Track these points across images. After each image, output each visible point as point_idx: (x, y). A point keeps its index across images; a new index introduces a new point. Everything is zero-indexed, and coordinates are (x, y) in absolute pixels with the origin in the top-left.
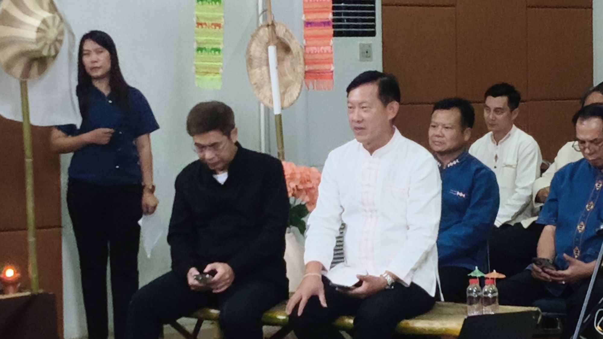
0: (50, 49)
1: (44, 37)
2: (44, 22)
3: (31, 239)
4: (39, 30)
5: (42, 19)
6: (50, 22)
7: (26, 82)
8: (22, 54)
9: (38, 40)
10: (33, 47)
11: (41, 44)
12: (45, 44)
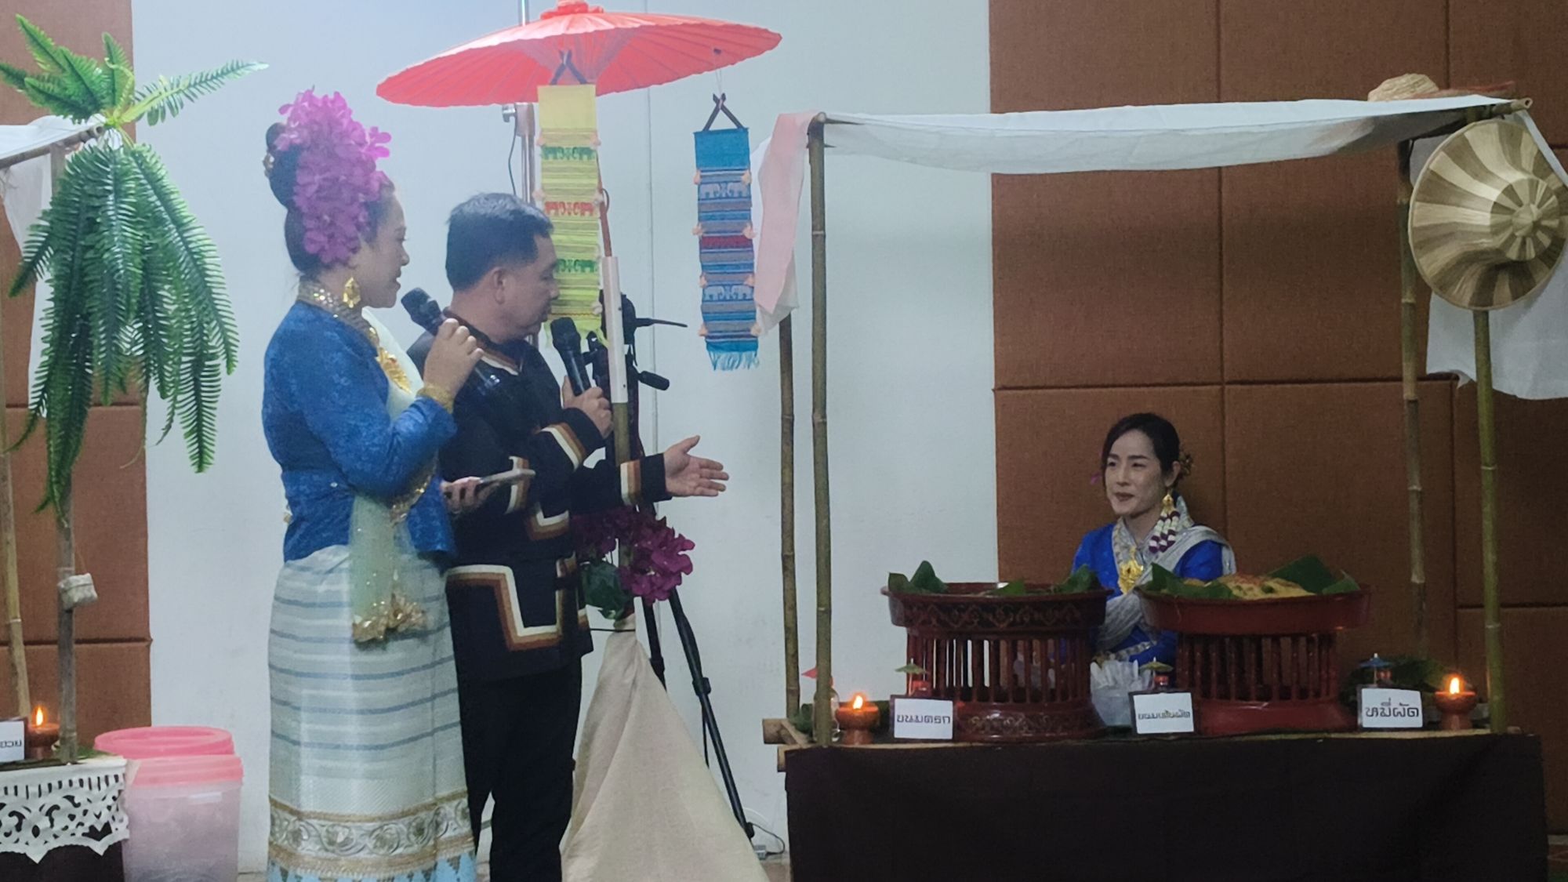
0: (1524, 243)
1: (1510, 224)
2: (1510, 191)
3: (1491, 626)
4: (1497, 207)
5: (1505, 186)
6: (1523, 193)
7: (1486, 313)
8: (1469, 259)
9: (1496, 230)
10: (1487, 243)
11: (1504, 236)
12: (1513, 236)
